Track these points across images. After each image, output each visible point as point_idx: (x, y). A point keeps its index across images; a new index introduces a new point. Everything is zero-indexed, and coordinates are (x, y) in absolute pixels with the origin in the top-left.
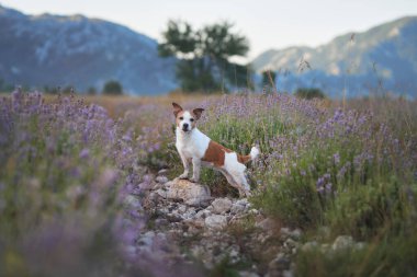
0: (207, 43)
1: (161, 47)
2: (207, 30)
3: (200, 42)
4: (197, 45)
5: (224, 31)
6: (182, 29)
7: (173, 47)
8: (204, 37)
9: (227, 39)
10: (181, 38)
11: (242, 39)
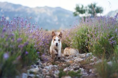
0: (89, 10)
1: (74, 13)
2: (89, 6)
3: (87, 10)
4: (86, 11)
5: (94, 6)
6: (80, 7)
7: (78, 13)
8: (88, 8)
9: (96, 8)
10: (80, 9)
11: (101, 8)
